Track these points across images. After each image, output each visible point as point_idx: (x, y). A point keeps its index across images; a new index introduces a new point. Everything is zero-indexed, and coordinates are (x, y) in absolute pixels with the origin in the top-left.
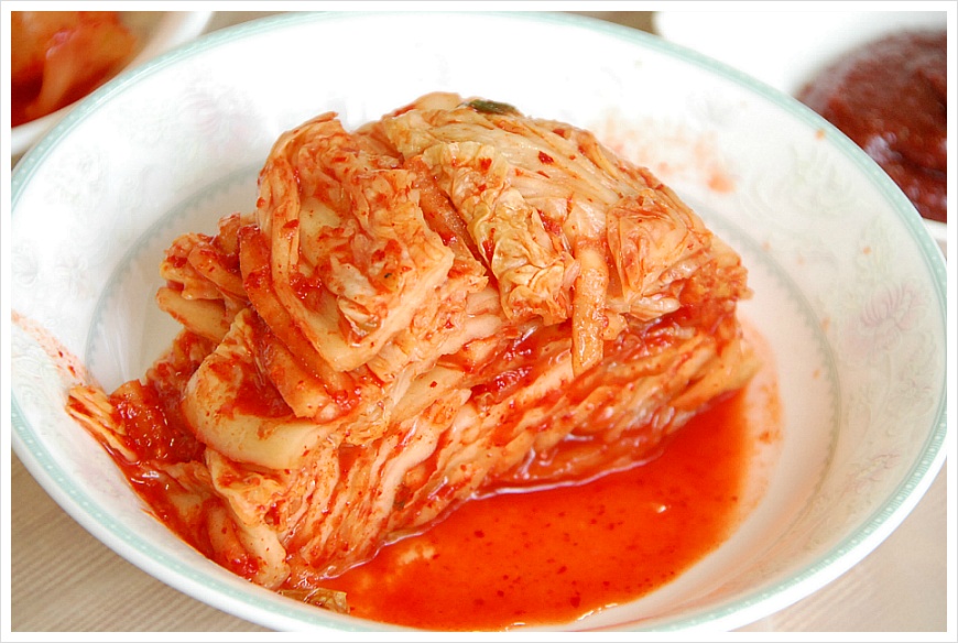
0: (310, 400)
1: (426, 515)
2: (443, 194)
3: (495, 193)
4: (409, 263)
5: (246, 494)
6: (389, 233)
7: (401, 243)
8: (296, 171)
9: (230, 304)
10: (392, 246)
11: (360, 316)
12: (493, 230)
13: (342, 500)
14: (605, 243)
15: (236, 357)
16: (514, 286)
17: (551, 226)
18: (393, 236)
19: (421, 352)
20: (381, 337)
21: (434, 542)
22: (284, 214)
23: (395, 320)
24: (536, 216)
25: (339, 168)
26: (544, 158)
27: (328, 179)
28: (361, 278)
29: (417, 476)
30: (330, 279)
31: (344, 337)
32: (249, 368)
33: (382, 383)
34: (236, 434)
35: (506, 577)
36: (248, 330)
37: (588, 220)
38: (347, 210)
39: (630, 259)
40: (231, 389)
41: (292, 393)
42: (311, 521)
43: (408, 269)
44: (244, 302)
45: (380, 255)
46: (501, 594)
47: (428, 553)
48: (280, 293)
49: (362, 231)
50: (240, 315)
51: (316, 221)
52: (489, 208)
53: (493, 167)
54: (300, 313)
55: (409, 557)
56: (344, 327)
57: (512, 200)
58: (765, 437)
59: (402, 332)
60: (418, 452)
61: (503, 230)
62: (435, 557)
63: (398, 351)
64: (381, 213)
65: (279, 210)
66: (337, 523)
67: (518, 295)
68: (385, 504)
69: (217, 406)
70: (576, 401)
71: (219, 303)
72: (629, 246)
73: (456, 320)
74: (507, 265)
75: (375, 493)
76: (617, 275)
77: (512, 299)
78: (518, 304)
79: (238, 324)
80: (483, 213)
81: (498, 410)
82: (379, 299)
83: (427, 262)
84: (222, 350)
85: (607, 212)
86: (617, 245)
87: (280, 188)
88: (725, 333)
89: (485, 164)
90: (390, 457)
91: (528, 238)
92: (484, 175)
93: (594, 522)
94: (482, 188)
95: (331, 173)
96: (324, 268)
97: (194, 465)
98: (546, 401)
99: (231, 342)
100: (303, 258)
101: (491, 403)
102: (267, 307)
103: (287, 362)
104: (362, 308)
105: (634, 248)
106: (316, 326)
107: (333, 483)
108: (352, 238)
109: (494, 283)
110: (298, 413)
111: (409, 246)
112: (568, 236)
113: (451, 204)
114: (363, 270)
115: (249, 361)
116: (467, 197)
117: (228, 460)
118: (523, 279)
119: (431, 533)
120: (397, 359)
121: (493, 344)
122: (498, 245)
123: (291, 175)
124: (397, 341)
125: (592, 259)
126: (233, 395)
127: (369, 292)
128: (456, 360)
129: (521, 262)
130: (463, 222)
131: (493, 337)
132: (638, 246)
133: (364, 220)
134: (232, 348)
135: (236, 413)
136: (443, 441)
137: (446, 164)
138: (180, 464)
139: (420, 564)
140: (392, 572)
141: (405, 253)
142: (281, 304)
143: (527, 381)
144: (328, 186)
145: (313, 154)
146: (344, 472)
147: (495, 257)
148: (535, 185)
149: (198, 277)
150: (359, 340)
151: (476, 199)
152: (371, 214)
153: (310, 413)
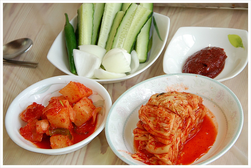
0: (168, 142)
1: (181, 149)
2: (166, 108)
3: (173, 105)
4: (170, 119)
5: (165, 158)
6: (164, 116)
7: (167, 117)
8: (144, 114)
9: (147, 135)
10: (166, 118)
11: (168, 128)
12: (176, 109)
13: (173, 152)
14: (189, 104)
15: (152, 141)
16: (182, 115)
17: (182, 105)
18: (165, 116)
19: (176, 129)
20: (171, 129)
21: (184, 152)
22: (147, 120)
23: (171, 127)
24: (179, 105)
25: (150, 111)
26: (175, 97)
27: (150, 113)
28: (164, 124)
29: (180, 144)
30: (160, 126)
31: (167, 132)
32: (155, 142)
33: (173, 135)
34: (159, 150)
35: (195, 151)
36: (152, 137)
37: (185, 102)
38: (156, 116)
39: (194, 104)
40: (154, 146)
41: (164, 142)
42: (171, 157)
43: (170, 120)
44: (149, 134)
45: (165, 120)
46: (196, 154)
47: (184, 153)
48: (154, 131)
49: (160, 118)
50: (149, 136)
51: (152, 119)
52: (173, 107)
53: (171, 101)
54: (159, 132)
55: (182, 155)
56: (166, 131)
57: (175, 104)
58: (212, 117)
59: (173, 128)
60: (179, 141)
61: (177, 109)
62: (185, 153)
63: (174, 130)
64: (161, 114)
65: (146, 120)
66: (174, 155)
67: (184, 116)
68: (178, 150)
69: (153, 149)
70: (192, 125)
71: (145, 136)
72: (192, 103)
73: (178, 123)
74: (180, 113)
75: (176, 149)
76: (193, 106)
77: (183, 117)
78: (184, 117)
79: (150, 137)
80: (173, 108)
81: (185, 131)
82: (169, 125)
83: (172, 118)
84: (150, 141)
85: (187, 100)
86: (191, 104)
87: (144, 118)
88: (203, 107)
89: (169, 102)
90: (176, 144)
91: (181, 108)
92: (170, 103)
93: (200, 139)
94: (171, 105)
95: (150, 112)
96: (157, 125)
97: (153, 157)
98: (189, 127)
99: (150, 140)
100: (154, 125)
101: (184, 131)
102: (153, 133)
103: (161, 139)
104: (167, 127)
105: (193, 103)
106: (162, 132)
107: (172, 151)
108: (159, 119)
109: (180, 116)
110: (167, 144)
111: (168, 117)
112: (184, 105)
113: (167, 109)
114: (164, 122)
115: (154, 141)
116: (170, 107)
117: (159, 154)
118: (184, 113)
119: (183, 151)
120: (174, 131)
121: (182, 123)
122: (177, 111)
123: (144, 115)
124: (173, 129)
125: (189, 107)
126: (155, 146)
127: (167, 125)
128: (179, 128)
129: (182, 111)
130: (171, 110)
131: (182, 122)
132: (193, 102)
133: (160, 116)
134: (151, 140)
135: (157, 148)
136: (181, 138)
137: (164, 104)
138: (151, 158)
139: (184, 155)
140: (182, 158)
141: (168, 118)
142: (155, 132)
143: (186, 126)
144: (150, 114)
145: (145, 111)
146: (172, 149)
147: (178, 112)
148: (177, 101)
149: (140, 134)
150: (169, 131)
151: (171, 107)
152: (160, 115)
153: (168, 143)
